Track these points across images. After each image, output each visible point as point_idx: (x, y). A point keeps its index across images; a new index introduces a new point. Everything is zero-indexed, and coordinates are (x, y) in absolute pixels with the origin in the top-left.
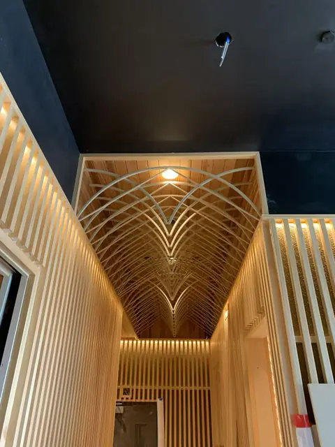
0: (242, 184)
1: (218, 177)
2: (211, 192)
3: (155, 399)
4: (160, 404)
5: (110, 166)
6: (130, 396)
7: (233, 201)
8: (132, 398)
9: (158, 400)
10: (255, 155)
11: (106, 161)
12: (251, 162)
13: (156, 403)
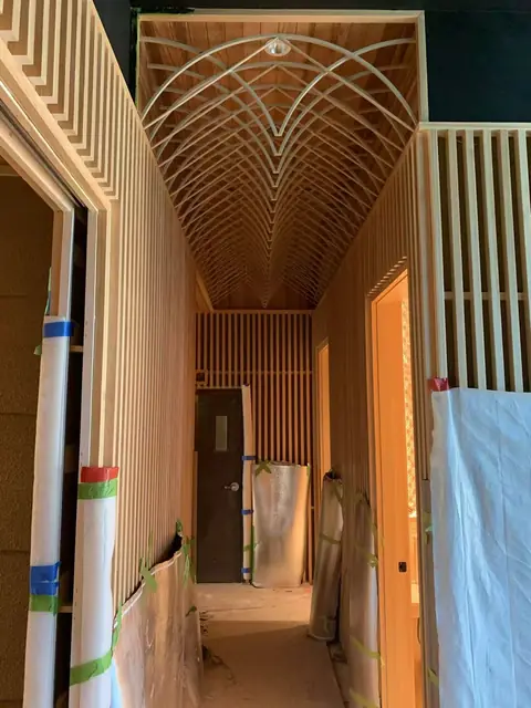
0: (392, 68)
1: (356, 55)
2: (343, 81)
3: (239, 384)
4: (246, 391)
5: (180, 32)
6: (205, 383)
7: (375, 97)
8: (208, 385)
9: (243, 387)
10: (417, 16)
11: (175, 23)
12: (409, 29)
13: (240, 391)
